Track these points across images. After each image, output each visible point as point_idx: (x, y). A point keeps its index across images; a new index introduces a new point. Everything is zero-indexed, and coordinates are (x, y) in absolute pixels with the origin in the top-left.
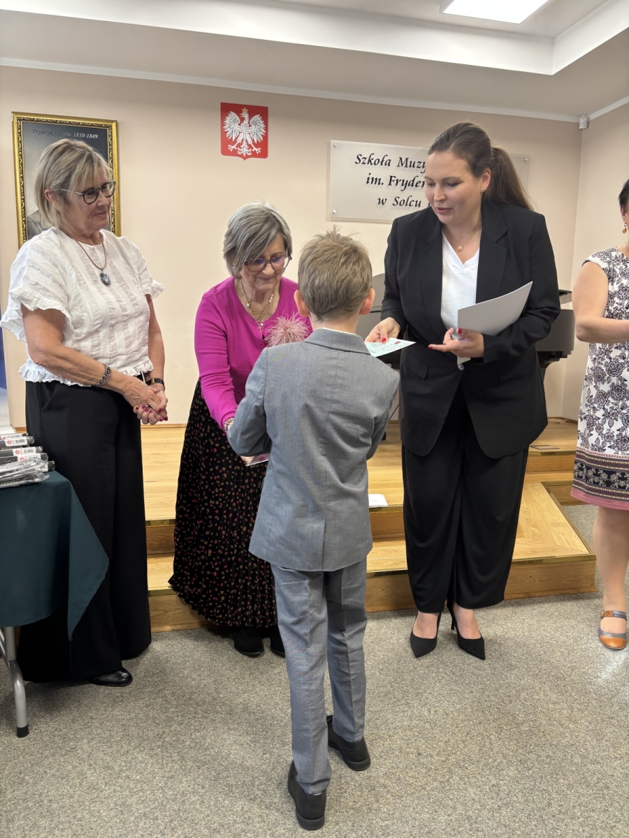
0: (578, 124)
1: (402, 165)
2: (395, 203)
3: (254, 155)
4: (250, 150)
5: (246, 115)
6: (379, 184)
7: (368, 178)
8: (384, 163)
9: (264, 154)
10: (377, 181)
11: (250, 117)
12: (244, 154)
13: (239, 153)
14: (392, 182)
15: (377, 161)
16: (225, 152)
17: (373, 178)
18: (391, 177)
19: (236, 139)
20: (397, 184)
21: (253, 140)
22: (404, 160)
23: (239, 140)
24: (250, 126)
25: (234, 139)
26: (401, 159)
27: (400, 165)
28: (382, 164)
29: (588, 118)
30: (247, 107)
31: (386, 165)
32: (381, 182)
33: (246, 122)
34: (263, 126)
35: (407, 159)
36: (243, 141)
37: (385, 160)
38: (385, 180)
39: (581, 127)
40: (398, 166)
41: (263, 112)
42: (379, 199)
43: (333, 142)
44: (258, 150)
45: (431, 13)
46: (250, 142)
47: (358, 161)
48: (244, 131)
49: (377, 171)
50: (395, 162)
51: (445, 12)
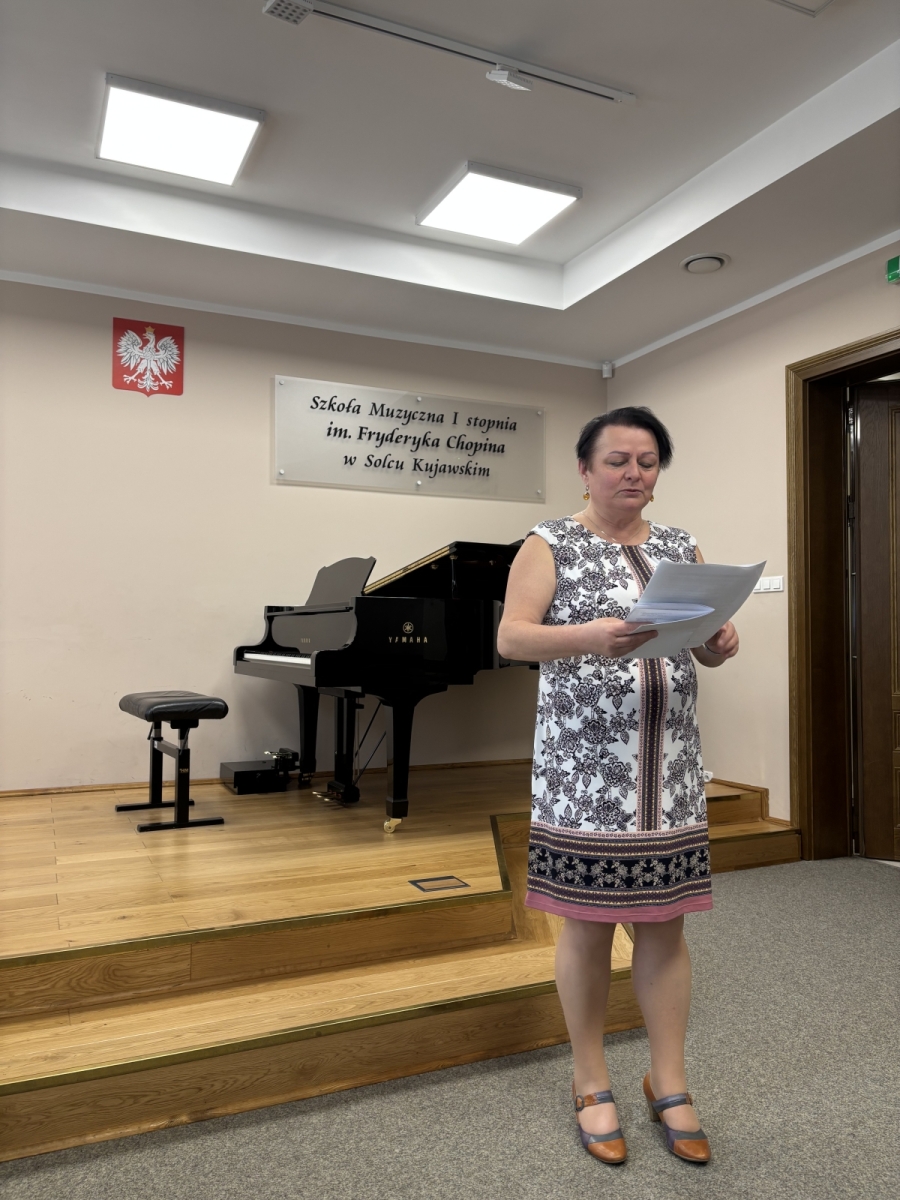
0: (600, 372)
1: (376, 413)
2: (368, 464)
3: (163, 390)
4: (157, 383)
5: (151, 337)
6: (345, 436)
7: (330, 429)
8: (351, 409)
9: (178, 390)
10: (342, 433)
11: (157, 340)
12: (148, 388)
13: (140, 386)
14: (363, 435)
15: (341, 407)
16: (119, 384)
17: (336, 429)
19: (136, 367)
20: (369, 438)
21: (161, 371)
22: (377, 408)
23: (140, 369)
24: (157, 351)
25: (132, 367)
26: (374, 405)
28: (348, 411)
30: (153, 325)
31: (353, 411)
32: (348, 435)
33: (151, 345)
34: (176, 351)
35: (382, 406)
36: (146, 370)
37: (353, 405)
38: (354, 432)
39: (605, 376)
40: (371, 414)
41: (177, 335)
43: (279, 378)
44: (168, 384)
45: (404, 224)
46: (157, 372)
47: (314, 406)
48: (149, 359)
49: (342, 420)
50: (366, 409)
51: (423, 223)
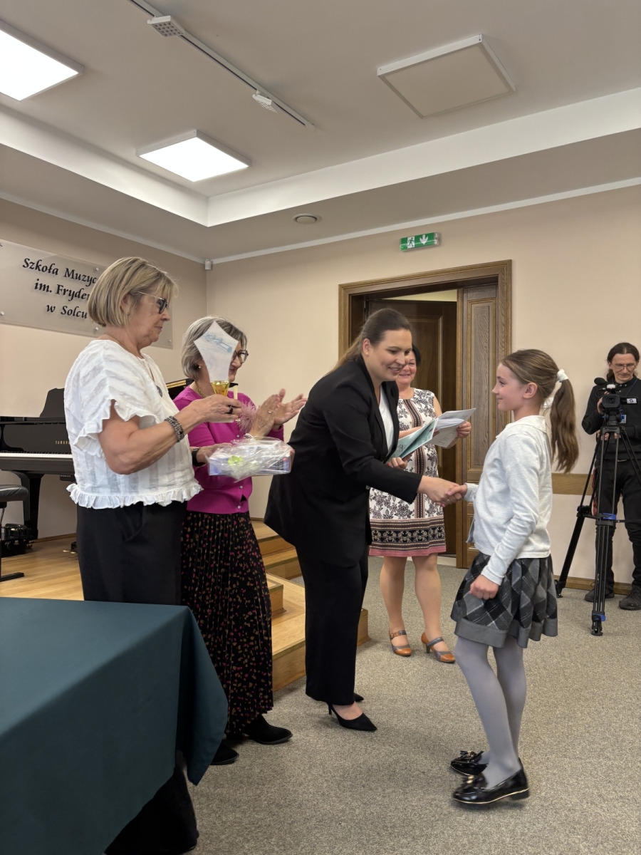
0: (204, 265)
2: (63, 312)
7: (37, 284)
8: (52, 271)
10: (45, 288)
14: (60, 291)
17: (41, 285)
18: (59, 286)
20: (64, 294)
22: (70, 271)
26: (67, 270)
27: (67, 275)
28: (49, 272)
29: (212, 262)
32: (49, 290)
35: (73, 271)
37: (53, 267)
38: (53, 288)
39: (207, 268)
42: (48, 306)
45: (129, 154)
47: (26, 266)
50: (61, 272)
51: (141, 156)
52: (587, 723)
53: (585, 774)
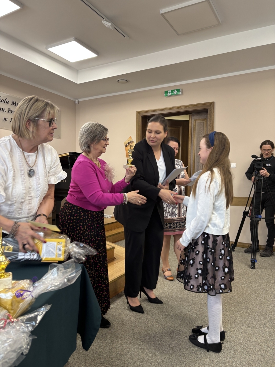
1: (14, 104)
6: (4, 111)
8: (6, 102)
10: (3, 110)
14: (10, 111)
15: (2, 101)
17: (1, 108)
18: (9, 109)
20: (12, 113)
22: (14, 102)
26: (13, 101)
27: (13, 104)
28: (5, 102)
29: (79, 100)
31: (6, 103)
32: (5, 110)
35: (16, 102)
37: (6, 100)
38: (6, 110)
39: (76, 103)
40: (12, 104)
42: (4, 118)
49: (3, 105)
50: (10, 103)
51: (48, 49)
52: (256, 311)
53: (260, 336)
